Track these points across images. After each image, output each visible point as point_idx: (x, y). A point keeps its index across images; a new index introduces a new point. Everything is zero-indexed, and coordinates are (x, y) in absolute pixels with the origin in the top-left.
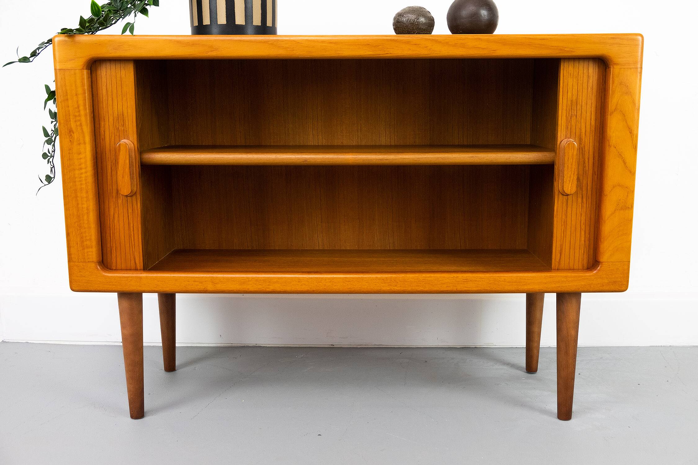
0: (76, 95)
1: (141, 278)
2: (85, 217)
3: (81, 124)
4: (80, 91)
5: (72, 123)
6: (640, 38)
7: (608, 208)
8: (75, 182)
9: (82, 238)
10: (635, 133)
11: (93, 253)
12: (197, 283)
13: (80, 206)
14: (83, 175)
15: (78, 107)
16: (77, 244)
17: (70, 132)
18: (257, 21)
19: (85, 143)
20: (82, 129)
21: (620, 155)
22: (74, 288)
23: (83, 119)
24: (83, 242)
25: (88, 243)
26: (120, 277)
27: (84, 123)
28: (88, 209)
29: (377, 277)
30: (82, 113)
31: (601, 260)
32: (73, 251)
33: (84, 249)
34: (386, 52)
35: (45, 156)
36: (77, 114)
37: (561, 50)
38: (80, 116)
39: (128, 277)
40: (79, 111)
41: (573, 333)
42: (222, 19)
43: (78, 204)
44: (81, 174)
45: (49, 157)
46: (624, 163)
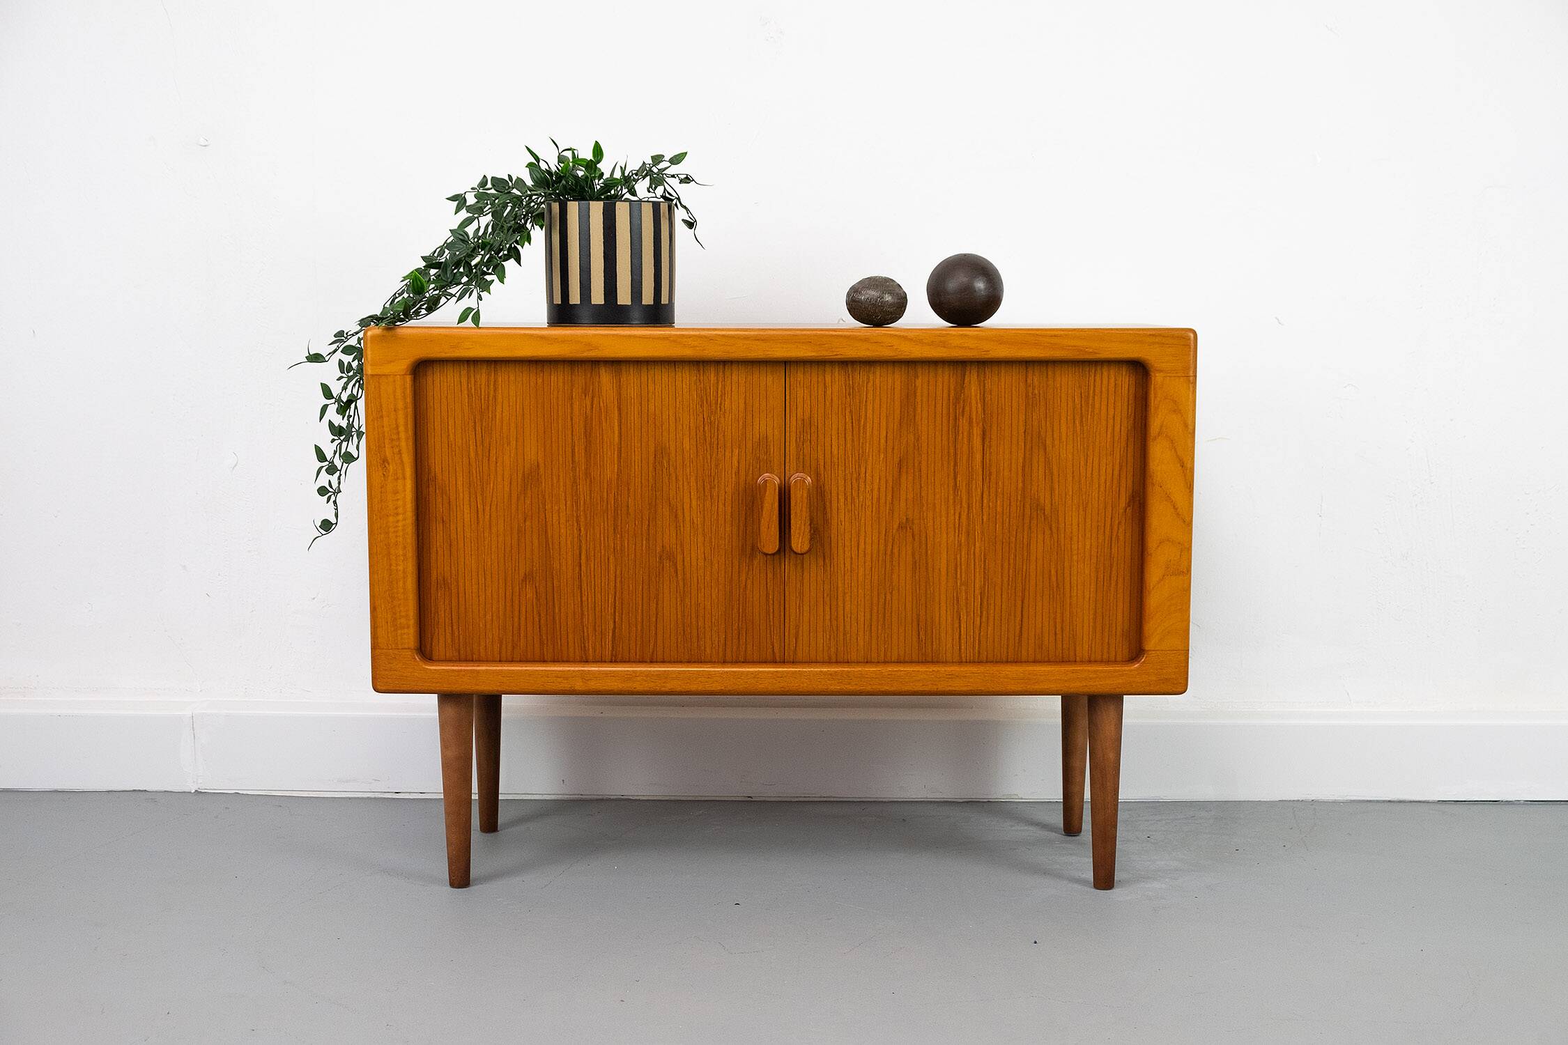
0: (395, 410)
1: (478, 672)
2: (401, 584)
3: (400, 451)
4: (400, 405)
5: (386, 449)
6: (1192, 335)
7: (1154, 573)
8: (387, 533)
9: (395, 614)
10: (1189, 466)
11: (409, 636)
12: (559, 680)
13: (394, 567)
14: (400, 524)
15: (397, 427)
16: (387, 623)
17: (384, 462)
18: (648, 298)
19: (404, 478)
20: (401, 458)
21: (1168, 498)
22: (379, 687)
23: (403, 444)
24: (395, 619)
25: (403, 621)
26: (447, 671)
27: (404, 450)
28: (404, 572)
29: (821, 672)
30: (402, 435)
31: (1147, 648)
32: (381, 632)
33: (396, 630)
34: (835, 353)
35: (322, 491)
36: (395, 437)
38: (398, 439)
39: (459, 671)
40: (398, 433)
41: (1111, 756)
42: (598, 297)
43: (391, 565)
44: (398, 521)
45: (330, 494)
46: (1175, 508)
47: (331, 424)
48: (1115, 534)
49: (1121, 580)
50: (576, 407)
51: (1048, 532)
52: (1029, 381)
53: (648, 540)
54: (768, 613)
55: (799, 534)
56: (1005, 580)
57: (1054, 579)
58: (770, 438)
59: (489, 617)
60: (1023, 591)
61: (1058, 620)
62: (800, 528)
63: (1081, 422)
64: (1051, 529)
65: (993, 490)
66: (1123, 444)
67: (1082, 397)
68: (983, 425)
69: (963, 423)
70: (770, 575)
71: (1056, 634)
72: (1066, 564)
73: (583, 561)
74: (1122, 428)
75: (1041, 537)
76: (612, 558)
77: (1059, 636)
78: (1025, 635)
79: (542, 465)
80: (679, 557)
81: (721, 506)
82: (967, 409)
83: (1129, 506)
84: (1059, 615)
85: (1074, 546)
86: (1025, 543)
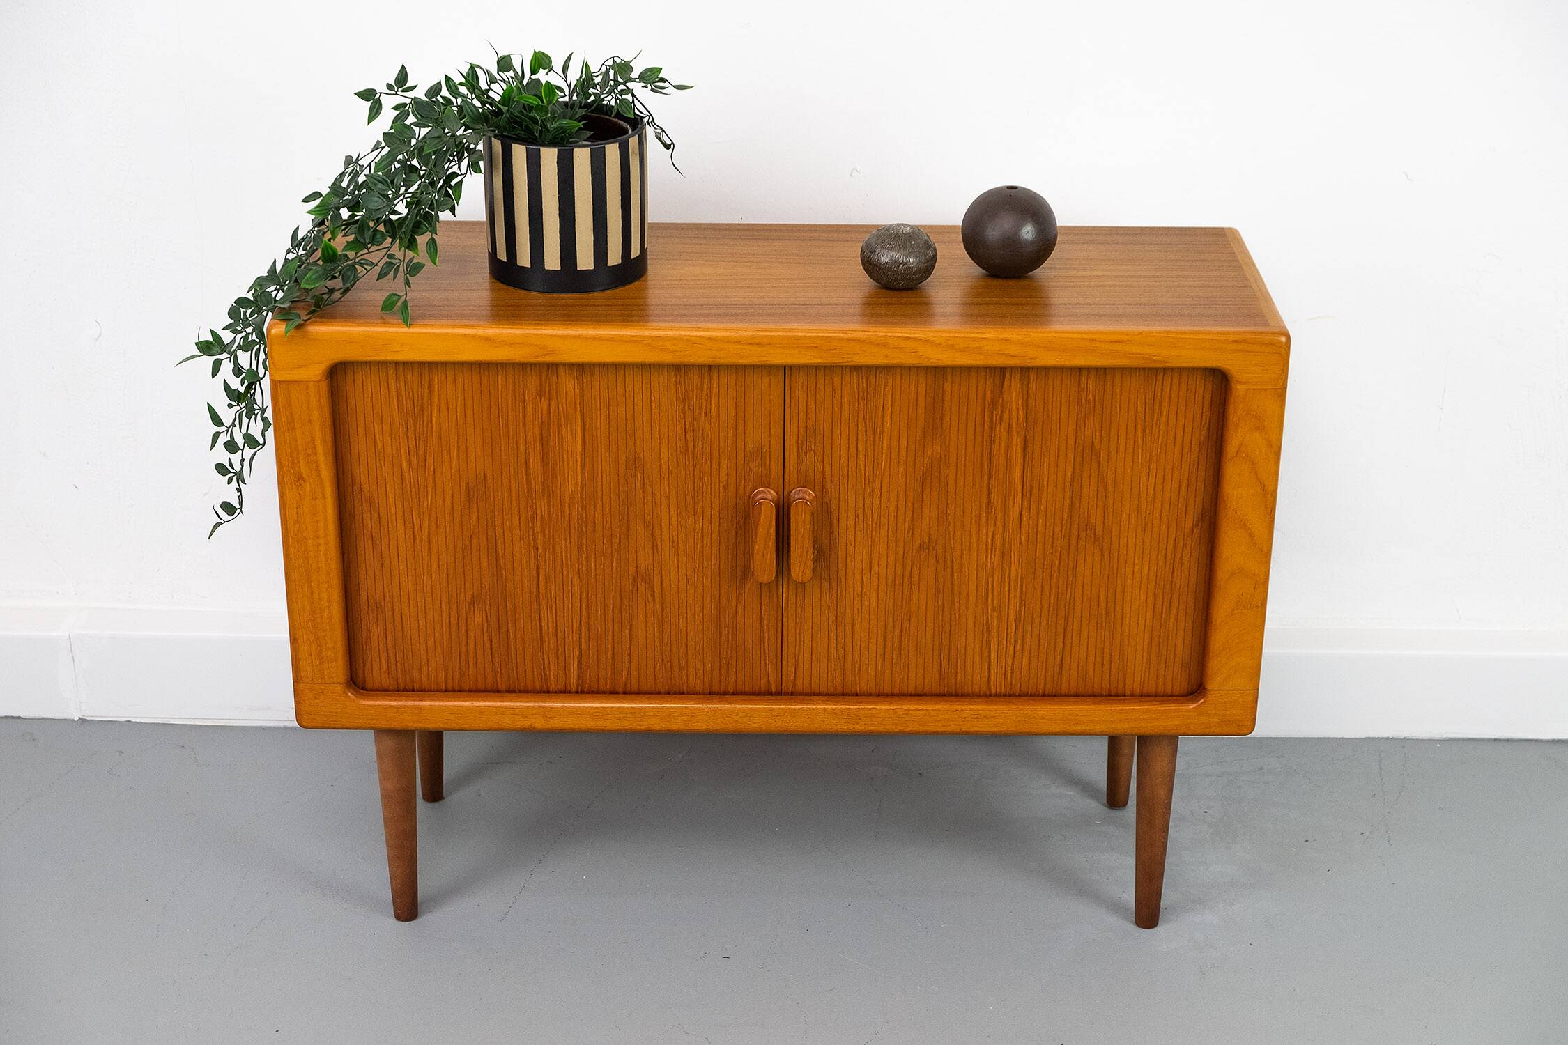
0: (310, 421)
1: (421, 708)
2: (326, 614)
3: (317, 467)
4: (316, 415)
5: (301, 464)
6: (1283, 339)
7: (1222, 609)
8: (307, 558)
9: (319, 646)
10: (1271, 488)
11: (337, 670)
12: (518, 717)
13: (316, 595)
14: (322, 548)
15: (313, 440)
16: (311, 655)
17: (299, 479)
19: (324, 497)
20: (319, 475)
21: (1244, 525)
22: (304, 724)
23: (321, 459)
24: (321, 652)
25: (329, 653)
26: (385, 707)
27: (323, 466)
28: (329, 601)
29: (825, 709)
30: (320, 449)
31: (1209, 687)
32: (304, 665)
33: (321, 664)
34: (845, 360)
35: (221, 469)
36: (310, 452)
37: (1147, 359)
38: (316, 454)
39: (400, 707)
40: (315, 448)
41: (1162, 792)
42: (552, 261)
43: (312, 593)
44: (319, 545)
45: (231, 475)
46: (1251, 535)
47: (226, 386)
48: (1178, 557)
49: (1182, 607)
50: (530, 409)
51: (1098, 554)
52: (1082, 385)
53: (619, 560)
54: (762, 640)
55: (800, 562)
56: (1046, 606)
57: (1103, 604)
58: (766, 448)
59: (431, 642)
60: (1067, 618)
61: (1107, 651)
62: (801, 556)
63: (1144, 431)
64: (1102, 550)
65: (1034, 507)
66: (1194, 457)
67: (1146, 403)
68: (1025, 434)
69: (1001, 432)
70: (765, 600)
71: (1103, 665)
72: (1119, 589)
73: (541, 583)
74: (1194, 439)
75: (1089, 559)
76: (576, 579)
77: (1106, 668)
78: (1066, 667)
79: (489, 476)
80: (657, 580)
81: (706, 523)
82: (1006, 416)
83: (1197, 525)
84: (1107, 645)
85: (1129, 571)
86: (1071, 566)
